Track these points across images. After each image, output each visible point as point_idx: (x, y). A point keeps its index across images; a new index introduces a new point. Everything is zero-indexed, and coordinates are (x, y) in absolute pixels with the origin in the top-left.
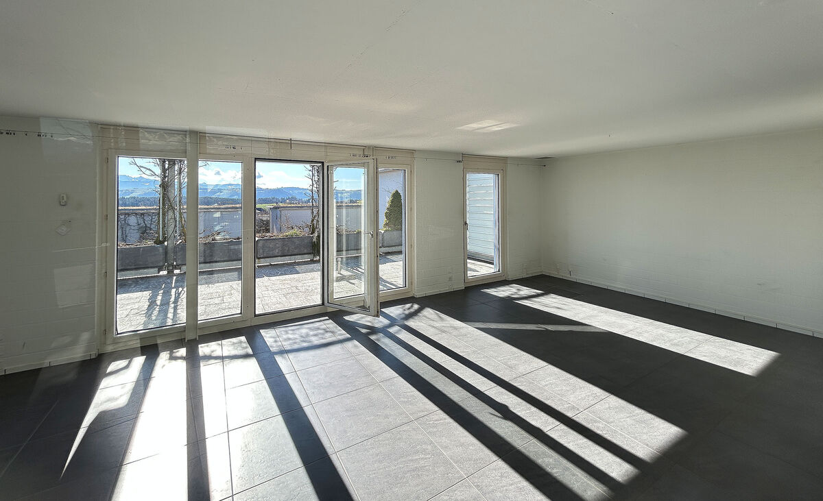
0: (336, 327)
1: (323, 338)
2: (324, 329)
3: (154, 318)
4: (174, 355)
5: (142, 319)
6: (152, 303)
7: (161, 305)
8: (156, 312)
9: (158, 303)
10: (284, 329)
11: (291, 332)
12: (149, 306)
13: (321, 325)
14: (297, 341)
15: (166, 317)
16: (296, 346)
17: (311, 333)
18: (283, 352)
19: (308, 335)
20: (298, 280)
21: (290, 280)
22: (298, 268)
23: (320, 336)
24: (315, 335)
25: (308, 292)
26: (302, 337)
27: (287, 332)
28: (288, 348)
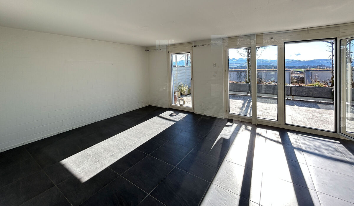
0: (347, 151)
1: (332, 154)
2: (335, 149)
3: (243, 111)
4: (247, 128)
5: (239, 110)
6: (244, 105)
7: (246, 107)
8: (244, 109)
9: (246, 106)
10: (303, 137)
11: (308, 141)
12: (242, 106)
13: (333, 145)
14: (311, 147)
15: (247, 112)
16: (309, 150)
17: (324, 147)
18: (300, 150)
19: (320, 147)
20: (318, 112)
21: (313, 111)
22: (319, 105)
23: (330, 151)
24: (326, 149)
25: (325, 121)
26: (315, 146)
27: (304, 140)
28: (304, 149)
